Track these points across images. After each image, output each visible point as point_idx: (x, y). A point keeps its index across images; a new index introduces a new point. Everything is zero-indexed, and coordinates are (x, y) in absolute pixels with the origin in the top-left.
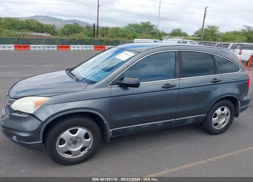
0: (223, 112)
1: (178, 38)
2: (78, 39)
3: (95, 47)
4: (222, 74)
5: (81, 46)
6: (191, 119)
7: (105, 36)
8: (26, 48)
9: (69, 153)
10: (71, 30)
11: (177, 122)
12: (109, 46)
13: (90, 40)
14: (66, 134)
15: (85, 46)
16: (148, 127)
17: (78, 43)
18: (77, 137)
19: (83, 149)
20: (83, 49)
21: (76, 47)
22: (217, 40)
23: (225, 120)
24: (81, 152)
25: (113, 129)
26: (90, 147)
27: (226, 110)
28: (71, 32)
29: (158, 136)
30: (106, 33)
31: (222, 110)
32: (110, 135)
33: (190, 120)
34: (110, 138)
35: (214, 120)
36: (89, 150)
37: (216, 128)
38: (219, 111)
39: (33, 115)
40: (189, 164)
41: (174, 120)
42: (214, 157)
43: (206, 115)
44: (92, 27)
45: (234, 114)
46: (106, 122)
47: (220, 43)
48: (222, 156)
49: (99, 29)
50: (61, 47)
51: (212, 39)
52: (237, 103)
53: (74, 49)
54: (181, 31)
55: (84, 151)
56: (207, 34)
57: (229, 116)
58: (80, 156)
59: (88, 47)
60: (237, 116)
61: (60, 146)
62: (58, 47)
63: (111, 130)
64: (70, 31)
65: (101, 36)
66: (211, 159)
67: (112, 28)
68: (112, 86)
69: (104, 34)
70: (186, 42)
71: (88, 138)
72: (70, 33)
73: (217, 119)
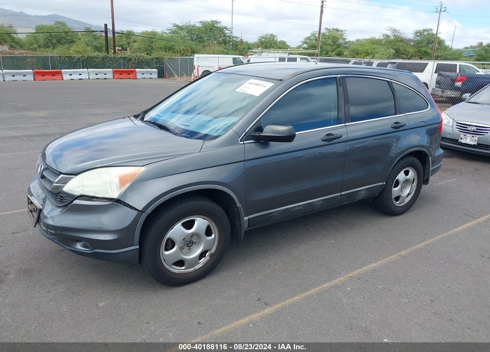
0: (408, 177)
1: (280, 51)
2: (78, 56)
3: (114, 72)
4: (406, 114)
5: (84, 72)
6: (363, 192)
7: (128, 49)
9: (180, 263)
10: (52, 36)
11: (343, 197)
12: (144, 68)
13: (103, 58)
14: (177, 231)
15: (95, 71)
16: (301, 210)
17: (79, 65)
18: (193, 235)
19: (202, 255)
20: (90, 78)
21: (75, 72)
22: (343, 54)
23: (409, 190)
24: (200, 260)
25: (250, 217)
26: (213, 250)
27: (412, 174)
28: (51, 42)
29: (307, 224)
30: (129, 44)
31: (407, 173)
32: (245, 226)
33: (361, 192)
34: (245, 232)
35: (396, 191)
36: (211, 256)
37: (397, 203)
38: (401, 176)
39: (118, 201)
40: (374, 263)
41: (339, 194)
42: (407, 249)
43: (384, 183)
44: (102, 31)
45: (423, 179)
46: (239, 205)
47: (357, 61)
48: (418, 246)
49: (116, 35)
50: (43, 74)
51: (334, 53)
52: (427, 161)
53: (72, 77)
54: (276, 38)
55: (204, 258)
56: (325, 44)
57: (415, 184)
58: (198, 267)
59: (101, 73)
60: (426, 182)
61: (167, 253)
62: (35, 74)
63: (246, 218)
64: (49, 40)
65: (121, 50)
66: (403, 252)
67: (143, 33)
68: (245, 142)
69: (124, 45)
70: (295, 60)
71: (211, 235)
72: (50, 44)
73: (399, 190)
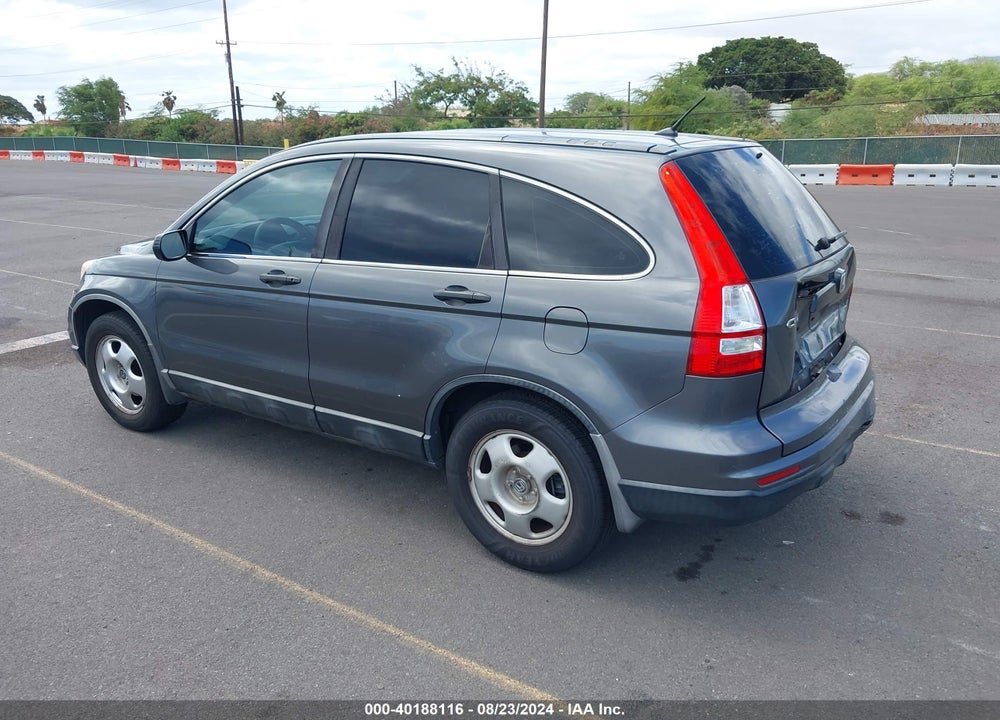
4: (512, 272)
8: (882, 179)
25: (170, 371)
37: (501, 525)
41: (311, 407)
43: (426, 437)
46: (150, 344)
57: (568, 503)
63: (165, 371)
